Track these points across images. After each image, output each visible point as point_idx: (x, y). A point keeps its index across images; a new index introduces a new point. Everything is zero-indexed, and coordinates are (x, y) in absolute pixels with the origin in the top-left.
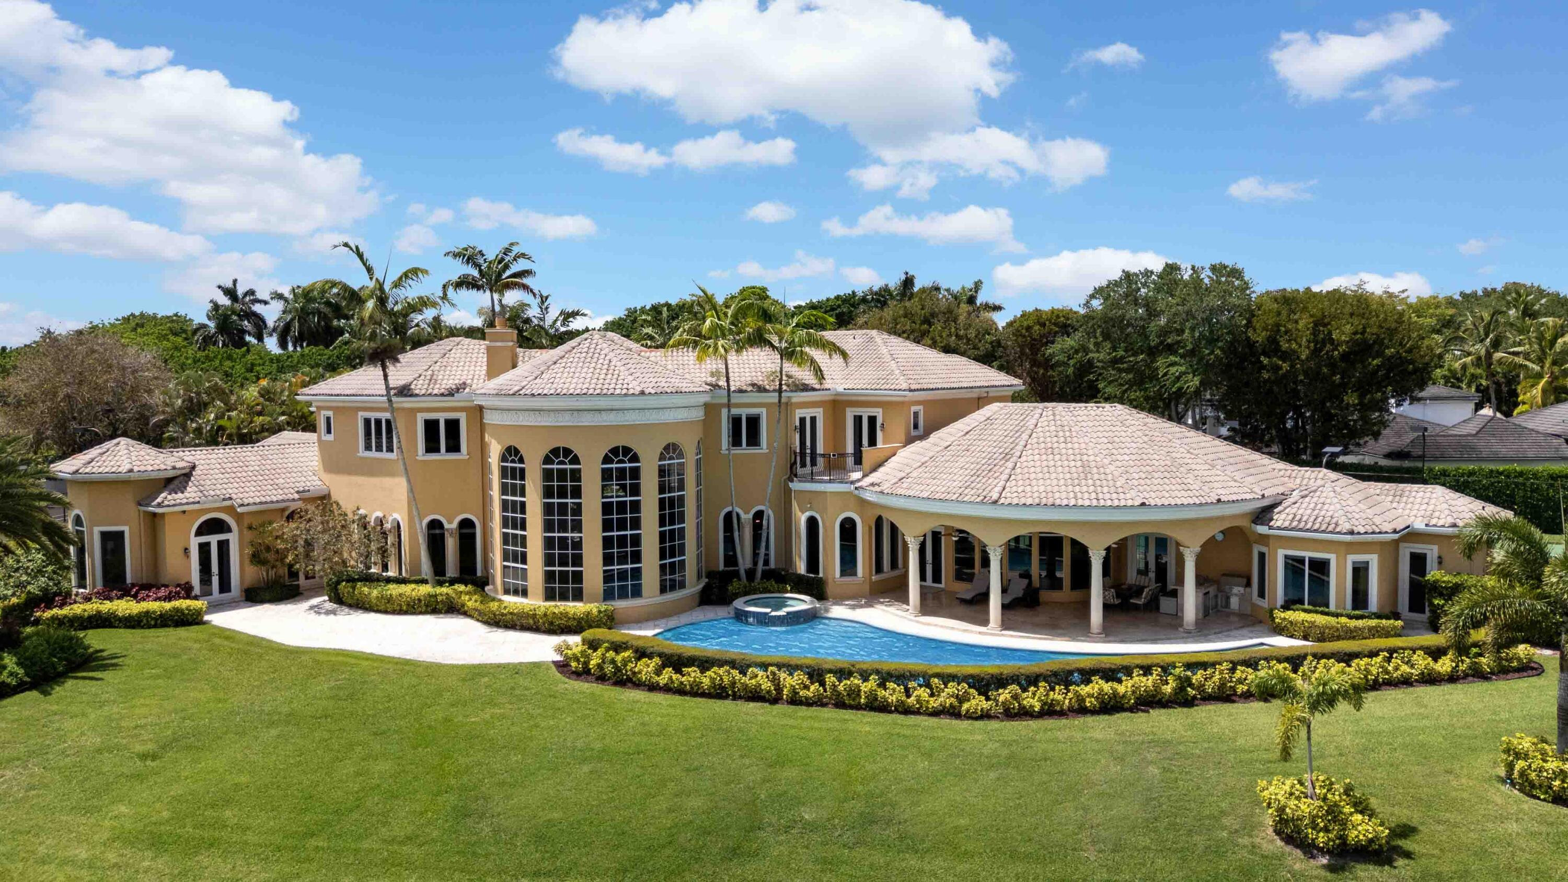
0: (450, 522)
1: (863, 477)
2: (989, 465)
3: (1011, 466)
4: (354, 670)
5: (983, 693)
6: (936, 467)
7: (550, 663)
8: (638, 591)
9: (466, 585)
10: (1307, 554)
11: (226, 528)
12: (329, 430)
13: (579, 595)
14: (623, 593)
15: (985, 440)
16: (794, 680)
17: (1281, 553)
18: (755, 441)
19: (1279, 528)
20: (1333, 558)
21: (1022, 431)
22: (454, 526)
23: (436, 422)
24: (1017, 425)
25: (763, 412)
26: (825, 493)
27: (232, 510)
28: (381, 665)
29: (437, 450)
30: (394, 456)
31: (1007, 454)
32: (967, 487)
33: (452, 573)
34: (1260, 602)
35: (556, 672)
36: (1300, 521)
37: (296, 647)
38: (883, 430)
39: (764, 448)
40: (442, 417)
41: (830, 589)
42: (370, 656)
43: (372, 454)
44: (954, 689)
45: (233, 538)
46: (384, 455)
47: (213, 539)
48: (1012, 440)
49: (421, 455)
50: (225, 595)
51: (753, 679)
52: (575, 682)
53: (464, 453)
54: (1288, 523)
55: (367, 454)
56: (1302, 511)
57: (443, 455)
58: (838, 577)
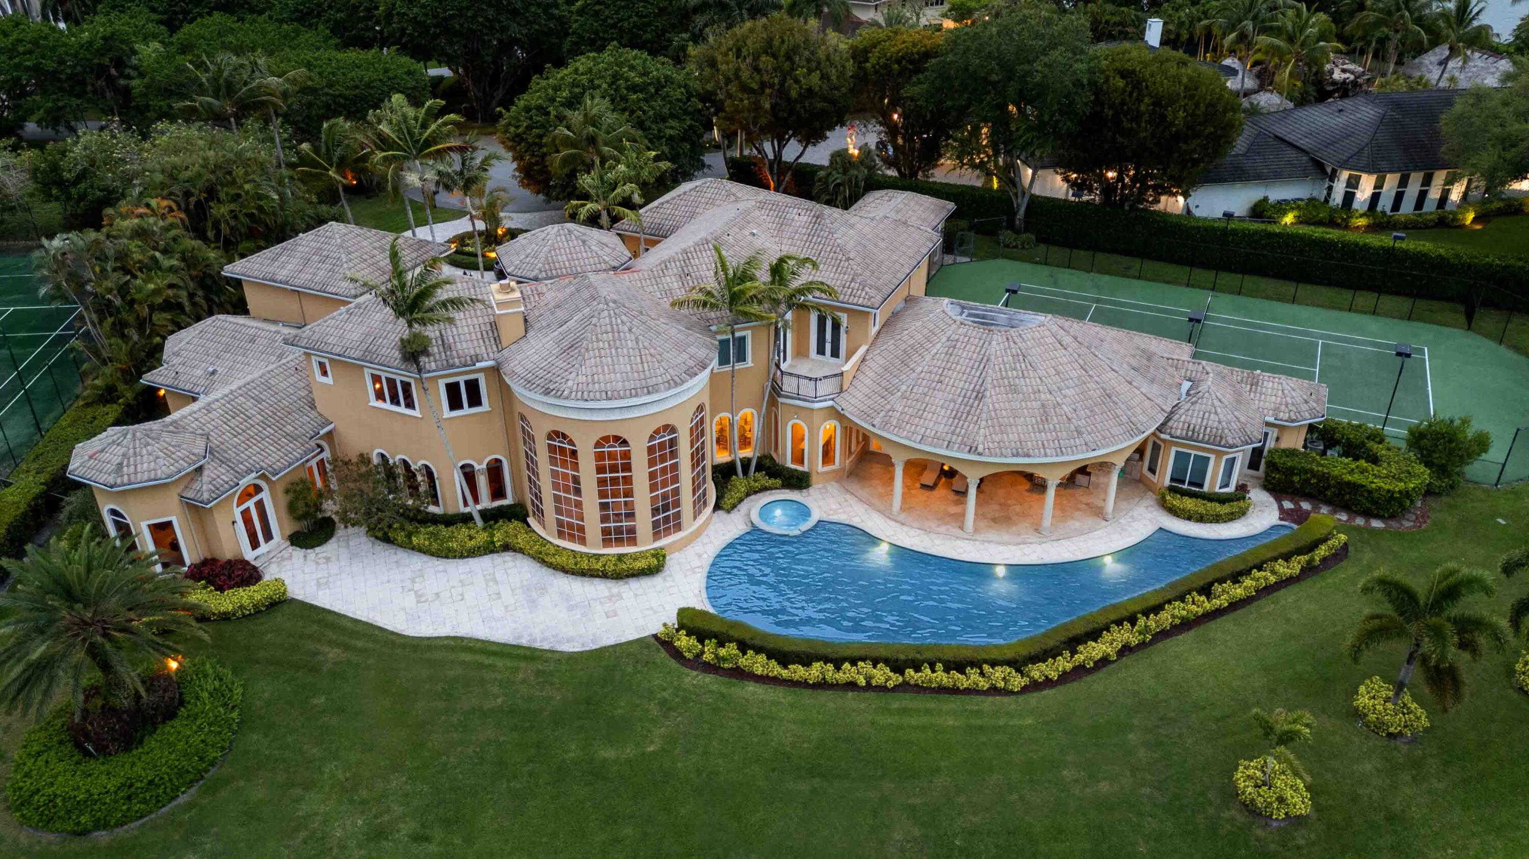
0: (480, 464)
1: (841, 391)
2: (966, 405)
3: (985, 408)
4: (499, 677)
5: (1018, 670)
6: (917, 400)
7: (653, 640)
8: (678, 527)
9: (510, 521)
10: (1193, 452)
11: (258, 489)
12: (325, 373)
13: (633, 541)
14: (667, 532)
15: (954, 370)
16: (881, 674)
17: (1174, 450)
18: (741, 357)
19: (1177, 437)
20: (1213, 457)
21: (985, 361)
22: (484, 466)
23: (457, 385)
24: (979, 353)
25: (748, 334)
26: (812, 410)
27: (263, 477)
28: (515, 664)
29: (461, 407)
30: (416, 413)
31: (978, 393)
32: (953, 433)
33: (486, 503)
34: (1149, 475)
35: (668, 656)
36: (1193, 431)
37: (413, 638)
38: (847, 332)
39: (749, 363)
40: (462, 380)
41: (814, 478)
42: (495, 648)
43: (387, 406)
44: (999, 673)
45: (265, 496)
46: (402, 409)
47: (251, 504)
48: (978, 374)
49: (447, 413)
50: (271, 542)
51: (848, 673)
52: (695, 673)
53: (485, 407)
54: (1184, 433)
55: (380, 404)
56: (1194, 421)
57: (467, 410)
58: (820, 468)
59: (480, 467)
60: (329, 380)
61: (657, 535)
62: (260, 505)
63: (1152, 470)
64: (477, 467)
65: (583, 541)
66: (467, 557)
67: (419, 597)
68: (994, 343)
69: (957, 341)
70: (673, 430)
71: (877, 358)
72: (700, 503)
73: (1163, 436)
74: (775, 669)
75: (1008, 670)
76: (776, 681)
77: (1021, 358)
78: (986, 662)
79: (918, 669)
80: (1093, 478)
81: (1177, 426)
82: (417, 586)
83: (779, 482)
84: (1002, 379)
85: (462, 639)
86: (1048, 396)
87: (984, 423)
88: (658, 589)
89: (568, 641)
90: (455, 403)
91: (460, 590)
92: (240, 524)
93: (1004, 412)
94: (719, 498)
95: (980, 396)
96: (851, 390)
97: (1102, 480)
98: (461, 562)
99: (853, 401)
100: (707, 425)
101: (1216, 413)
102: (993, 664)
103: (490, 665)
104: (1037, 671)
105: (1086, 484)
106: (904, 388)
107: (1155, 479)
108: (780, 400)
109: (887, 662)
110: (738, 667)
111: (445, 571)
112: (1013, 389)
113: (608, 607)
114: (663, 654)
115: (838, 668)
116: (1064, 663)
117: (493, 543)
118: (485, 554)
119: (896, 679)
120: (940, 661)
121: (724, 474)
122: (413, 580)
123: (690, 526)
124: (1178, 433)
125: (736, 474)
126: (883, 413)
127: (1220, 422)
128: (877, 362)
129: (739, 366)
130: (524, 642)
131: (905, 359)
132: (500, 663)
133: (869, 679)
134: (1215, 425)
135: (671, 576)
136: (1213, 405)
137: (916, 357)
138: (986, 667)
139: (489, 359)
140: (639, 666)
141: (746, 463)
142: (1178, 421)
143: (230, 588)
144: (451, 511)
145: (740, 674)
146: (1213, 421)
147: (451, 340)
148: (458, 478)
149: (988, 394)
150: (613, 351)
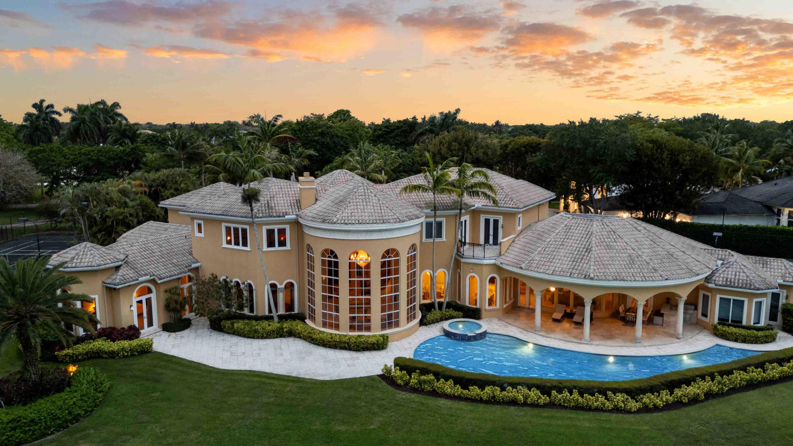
0: (281, 284)
1: (500, 255)
2: (580, 255)
3: (593, 256)
4: (274, 388)
5: (633, 398)
6: (548, 254)
7: (377, 377)
8: (397, 325)
9: (294, 320)
10: (732, 298)
11: (150, 291)
12: (200, 231)
13: (368, 329)
14: (390, 326)
15: (571, 239)
16: (534, 394)
17: (718, 297)
18: (439, 235)
19: (720, 285)
20: (746, 300)
21: (590, 234)
22: (283, 286)
23: (273, 231)
24: (586, 231)
25: (444, 220)
26: (481, 265)
27: (153, 281)
28: (285, 383)
29: (274, 246)
30: (248, 249)
31: (587, 249)
32: (573, 269)
33: (282, 311)
34: (703, 319)
35: (386, 385)
36: (730, 282)
37: (223, 370)
38: (502, 227)
39: (444, 239)
40: (276, 228)
41: (484, 314)
42: (273, 376)
43: (233, 246)
44: (620, 397)
45: (153, 296)
46: (241, 247)
47: (143, 298)
48: (586, 240)
49: (265, 248)
50: (151, 328)
51: (511, 393)
52: (404, 393)
53: (288, 247)
54: (724, 283)
55: (229, 246)
56: (729, 276)
57: (277, 248)
58: (487, 307)
59: (281, 286)
60: (202, 235)
61: (383, 327)
62: (149, 301)
63: (705, 315)
64: (279, 286)
65: (337, 327)
66: (266, 338)
67: (232, 354)
68: (595, 226)
69: (571, 226)
70: (397, 254)
71: (522, 240)
72: (410, 318)
73: (710, 285)
74: (458, 390)
75: (626, 396)
76: (459, 398)
77: (613, 233)
78: (609, 389)
79: (560, 391)
80: (665, 318)
81: (720, 279)
82: (232, 349)
83: (461, 314)
84: (602, 242)
85: (254, 371)
86: (633, 252)
87: (593, 263)
88: (382, 356)
89: (322, 376)
90: (271, 244)
91: (258, 352)
92: (134, 308)
93: (605, 259)
94: (423, 317)
95: (588, 250)
96: (506, 254)
97: (672, 319)
98: (261, 340)
99: (508, 259)
100: (417, 278)
101: (744, 272)
102: (615, 391)
103: (270, 383)
104: (647, 399)
105: (661, 323)
106: (540, 249)
107: (707, 320)
108: (462, 260)
109: (538, 387)
110: (434, 390)
111: (251, 344)
112: (609, 247)
113: (350, 362)
114: (384, 383)
115: (503, 389)
116: (665, 396)
117: (282, 328)
118: (277, 337)
119: (544, 399)
120: (575, 388)
121: (427, 308)
122: (231, 347)
123: (404, 326)
124: (720, 283)
125: (435, 309)
126: (527, 262)
127: (747, 277)
128: (521, 240)
129: (437, 240)
130: (294, 375)
131: (540, 238)
132: (276, 382)
133: (526, 398)
134: (745, 278)
135: (391, 351)
136: (741, 268)
137: (546, 235)
138: (609, 393)
139: (293, 214)
140: (367, 388)
141: (440, 304)
142: (719, 277)
143: (119, 340)
144: (260, 314)
145: (434, 393)
146: (742, 276)
147: (273, 205)
148: (267, 288)
149: (594, 249)
150: (365, 203)
